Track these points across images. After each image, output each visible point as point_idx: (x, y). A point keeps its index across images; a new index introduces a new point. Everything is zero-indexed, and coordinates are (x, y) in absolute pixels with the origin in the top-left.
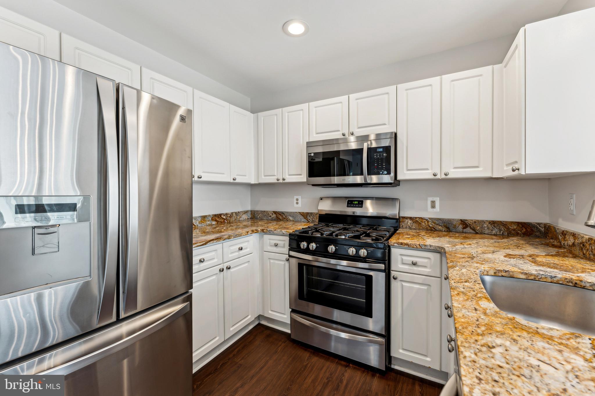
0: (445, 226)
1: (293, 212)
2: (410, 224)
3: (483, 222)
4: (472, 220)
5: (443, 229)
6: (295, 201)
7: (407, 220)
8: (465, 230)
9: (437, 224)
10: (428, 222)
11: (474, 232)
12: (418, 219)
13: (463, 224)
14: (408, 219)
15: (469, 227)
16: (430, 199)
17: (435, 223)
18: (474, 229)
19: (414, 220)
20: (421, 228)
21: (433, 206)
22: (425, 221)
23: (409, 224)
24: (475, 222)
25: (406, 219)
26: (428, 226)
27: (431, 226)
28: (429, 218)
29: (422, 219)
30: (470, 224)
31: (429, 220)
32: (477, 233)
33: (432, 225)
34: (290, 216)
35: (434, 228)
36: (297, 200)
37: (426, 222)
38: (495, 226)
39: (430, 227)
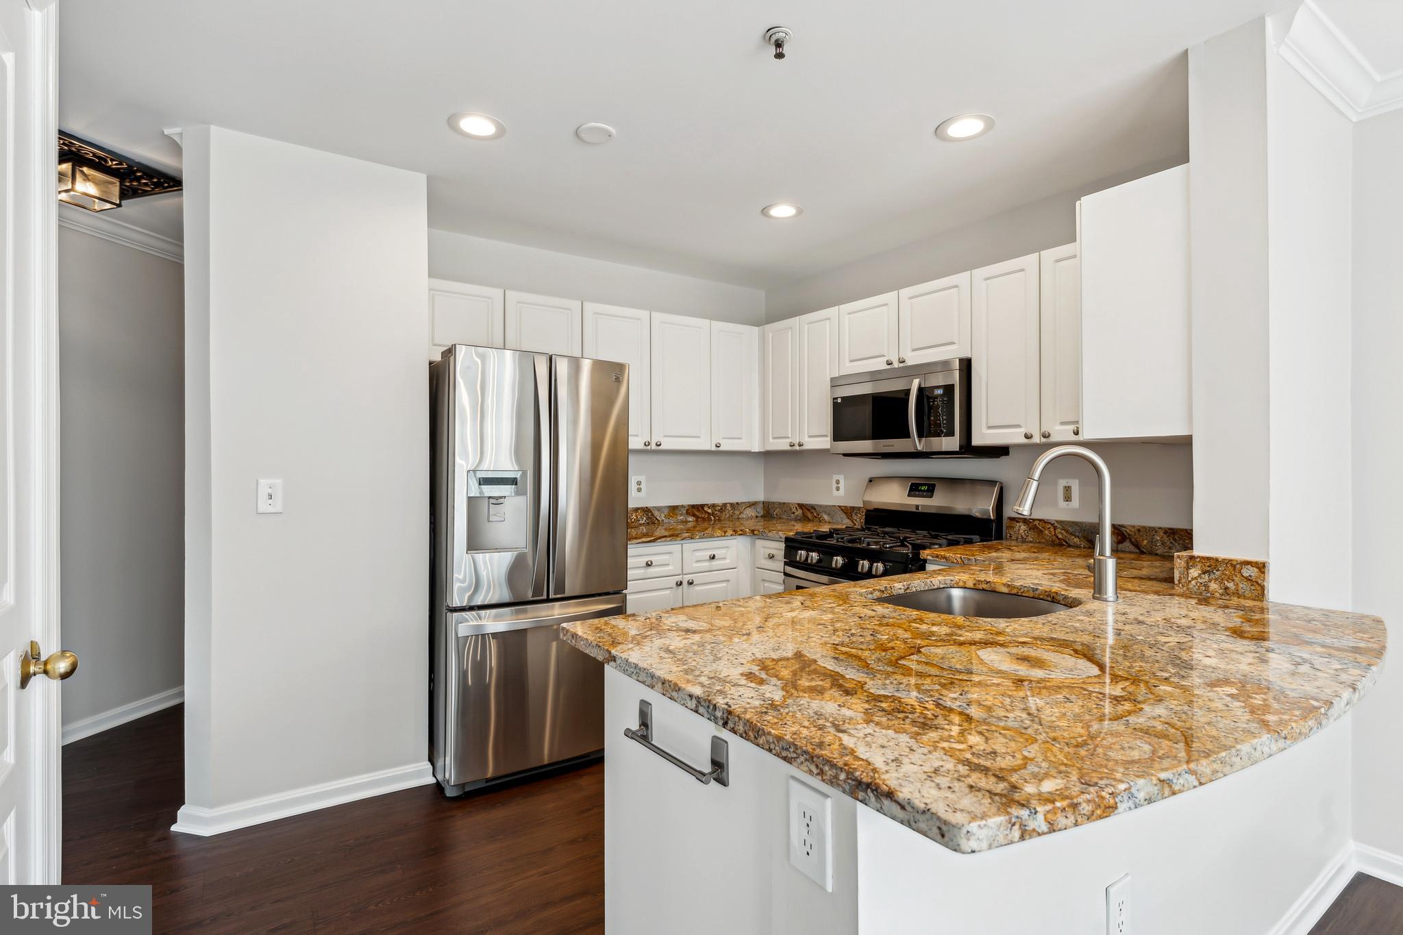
0: (1085, 538)
1: (830, 506)
2: (1024, 531)
3: (1153, 530)
4: (1134, 527)
5: (1082, 543)
6: (835, 485)
7: (1018, 524)
8: (1120, 546)
9: (1071, 534)
10: (1055, 528)
11: (1137, 551)
12: (1037, 522)
13: (1118, 535)
14: (1019, 522)
15: (1128, 541)
16: (1063, 483)
17: (1067, 531)
18: (1137, 545)
19: (1031, 525)
20: (1043, 541)
21: (1068, 498)
22: (1050, 526)
23: (1021, 531)
24: (1139, 530)
25: (1017, 522)
26: (1054, 537)
27: (1060, 536)
28: (1057, 521)
29: (1045, 522)
30: (1129, 535)
31: (1056, 524)
32: (1143, 553)
33: (1062, 534)
34: (825, 512)
35: (1066, 542)
36: (838, 482)
37: (1052, 529)
38: (1175, 540)
39: (1059, 539)
